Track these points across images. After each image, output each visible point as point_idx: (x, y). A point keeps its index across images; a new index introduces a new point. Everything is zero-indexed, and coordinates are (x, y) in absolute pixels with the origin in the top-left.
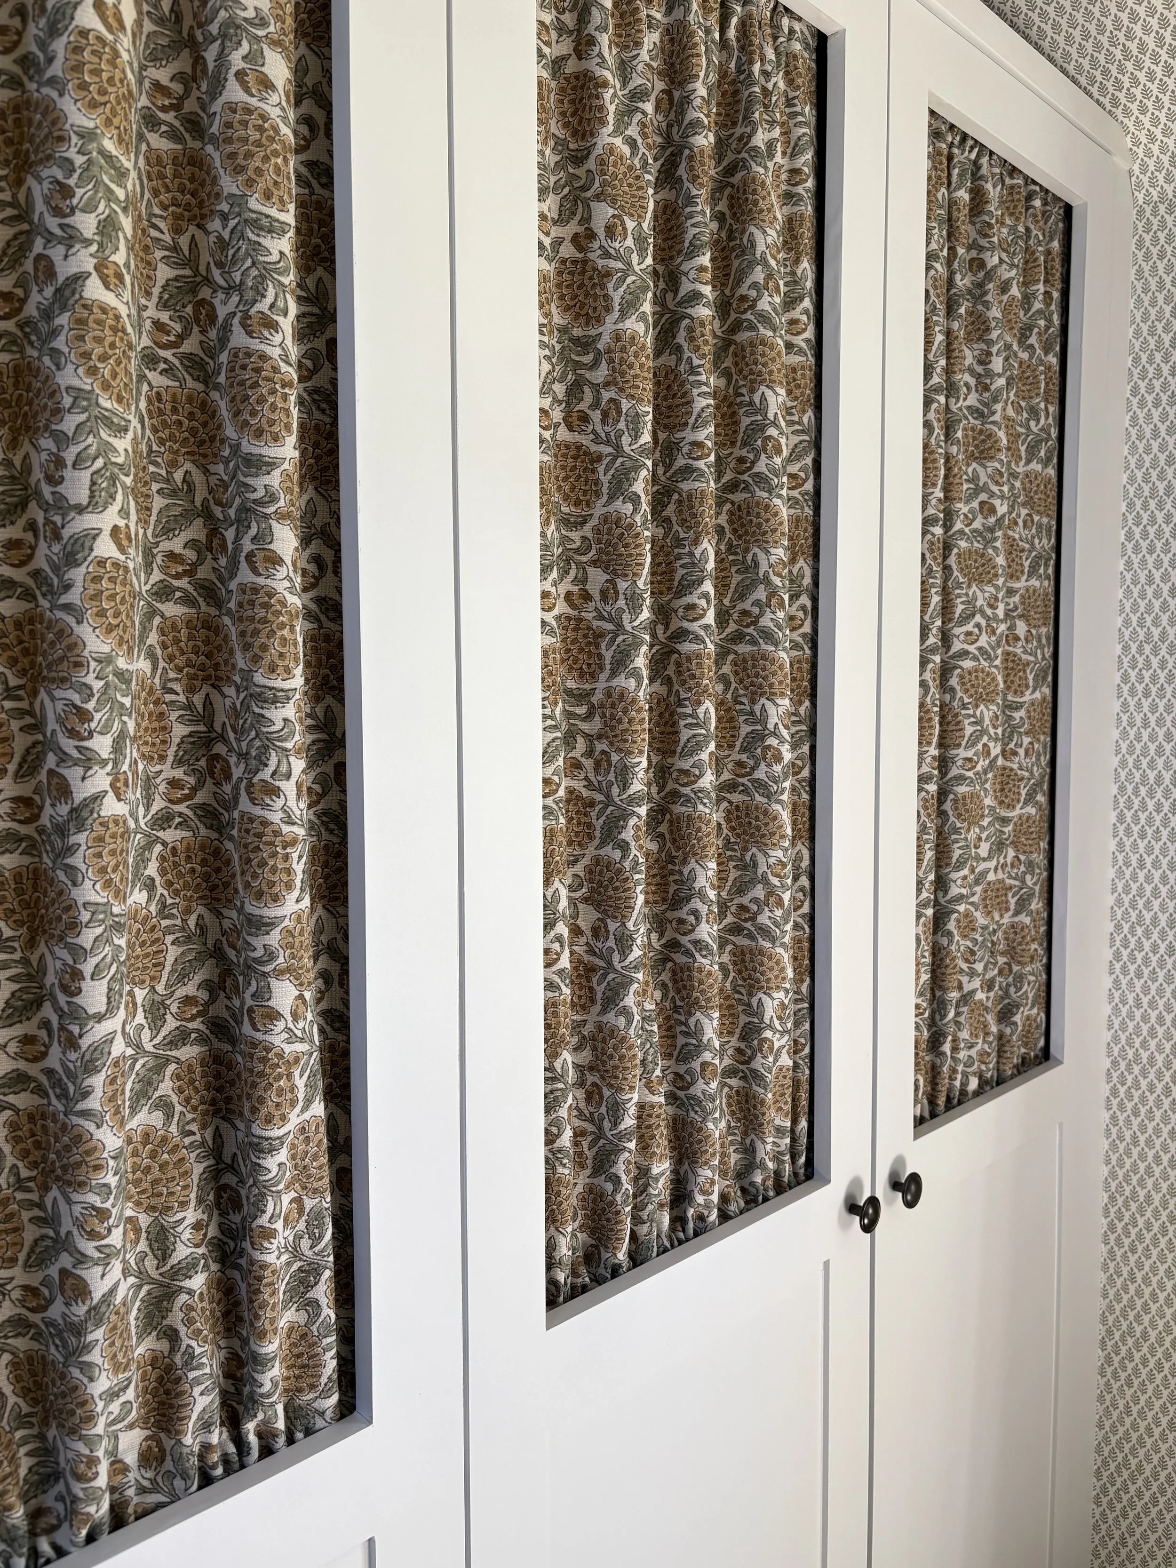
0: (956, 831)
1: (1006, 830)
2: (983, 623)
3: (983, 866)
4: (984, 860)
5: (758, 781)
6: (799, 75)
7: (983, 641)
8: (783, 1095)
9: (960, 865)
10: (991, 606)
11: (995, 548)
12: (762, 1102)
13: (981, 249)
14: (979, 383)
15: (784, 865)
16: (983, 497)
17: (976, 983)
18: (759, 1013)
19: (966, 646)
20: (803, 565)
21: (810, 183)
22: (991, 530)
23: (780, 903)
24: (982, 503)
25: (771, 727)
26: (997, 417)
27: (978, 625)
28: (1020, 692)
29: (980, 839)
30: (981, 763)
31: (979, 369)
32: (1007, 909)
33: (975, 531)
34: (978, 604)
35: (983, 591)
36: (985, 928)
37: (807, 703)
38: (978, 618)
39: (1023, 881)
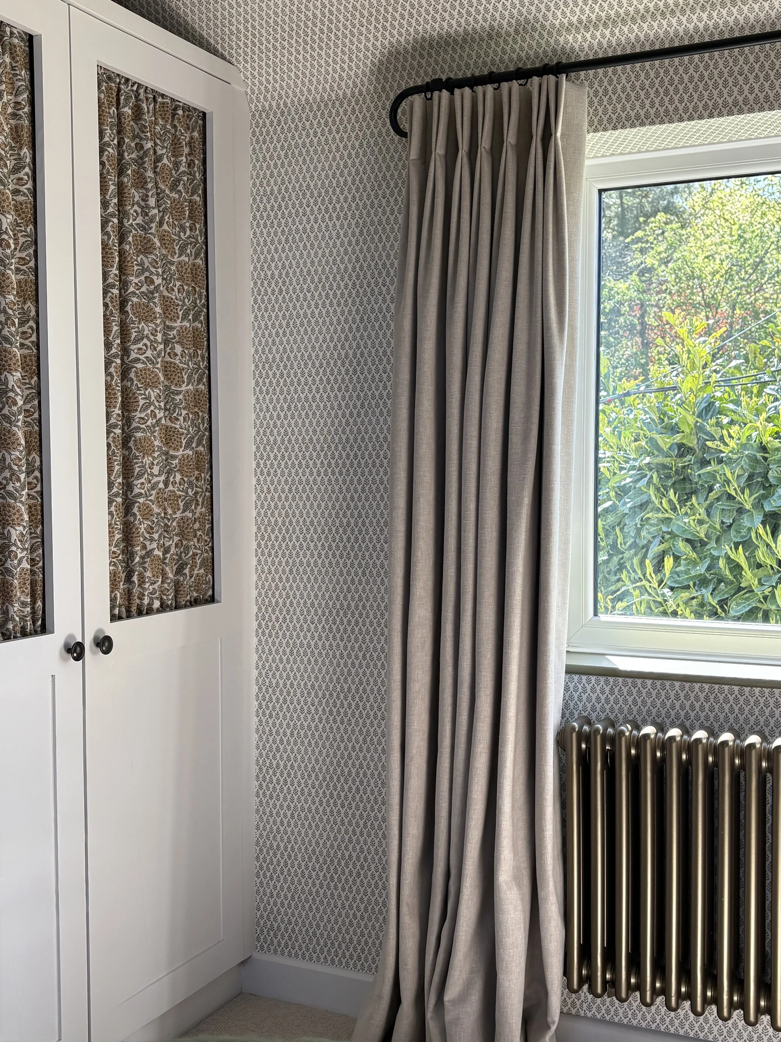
0: (137, 458)
1: (174, 462)
2: (149, 344)
3: (155, 480)
4: (156, 476)
5: (4, 415)
6: (18, 55)
7: (149, 353)
8: (25, 584)
9: (140, 476)
10: (153, 335)
11: (154, 303)
12: (11, 585)
13: (141, 139)
14: (142, 211)
15: (20, 460)
16: (147, 274)
17: (154, 545)
18: (9, 537)
19: (138, 356)
20: (29, 305)
21: (26, 110)
22: (152, 293)
23: (19, 480)
24: (146, 278)
25: (10, 387)
26: (153, 231)
27: (145, 345)
28: (179, 384)
29: (153, 464)
30: (150, 421)
31: (143, 204)
32: (179, 509)
33: (143, 292)
34: (145, 333)
35: (148, 326)
36: (158, 514)
37: (36, 378)
38: (145, 341)
39: (187, 493)
